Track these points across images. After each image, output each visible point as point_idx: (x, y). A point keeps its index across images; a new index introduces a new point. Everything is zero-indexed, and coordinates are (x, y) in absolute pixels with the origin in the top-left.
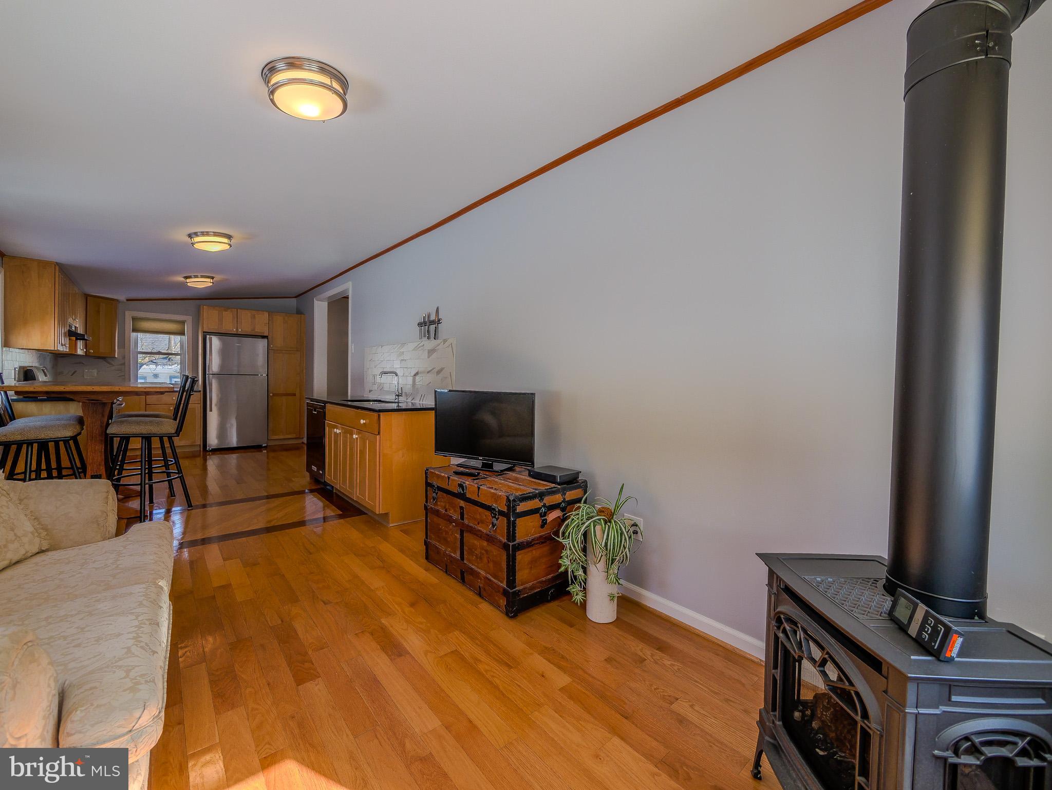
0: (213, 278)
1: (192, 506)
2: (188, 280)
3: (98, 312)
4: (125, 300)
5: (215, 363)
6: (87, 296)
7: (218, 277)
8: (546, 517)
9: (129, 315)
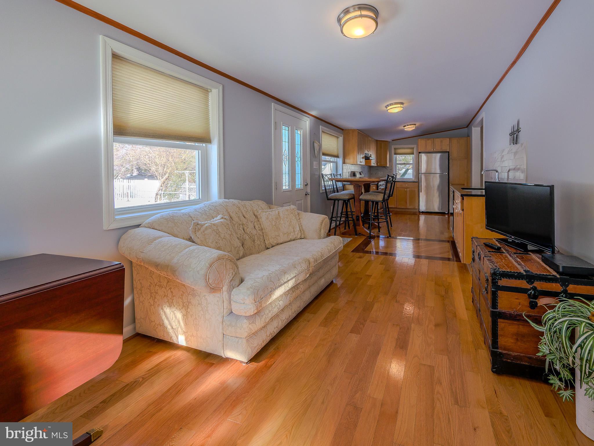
0: (415, 125)
1: (391, 237)
2: (405, 128)
3: (381, 147)
4: (392, 141)
5: (423, 168)
6: (377, 141)
7: (418, 124)
8: (537, 300)
9: (393, 147)
